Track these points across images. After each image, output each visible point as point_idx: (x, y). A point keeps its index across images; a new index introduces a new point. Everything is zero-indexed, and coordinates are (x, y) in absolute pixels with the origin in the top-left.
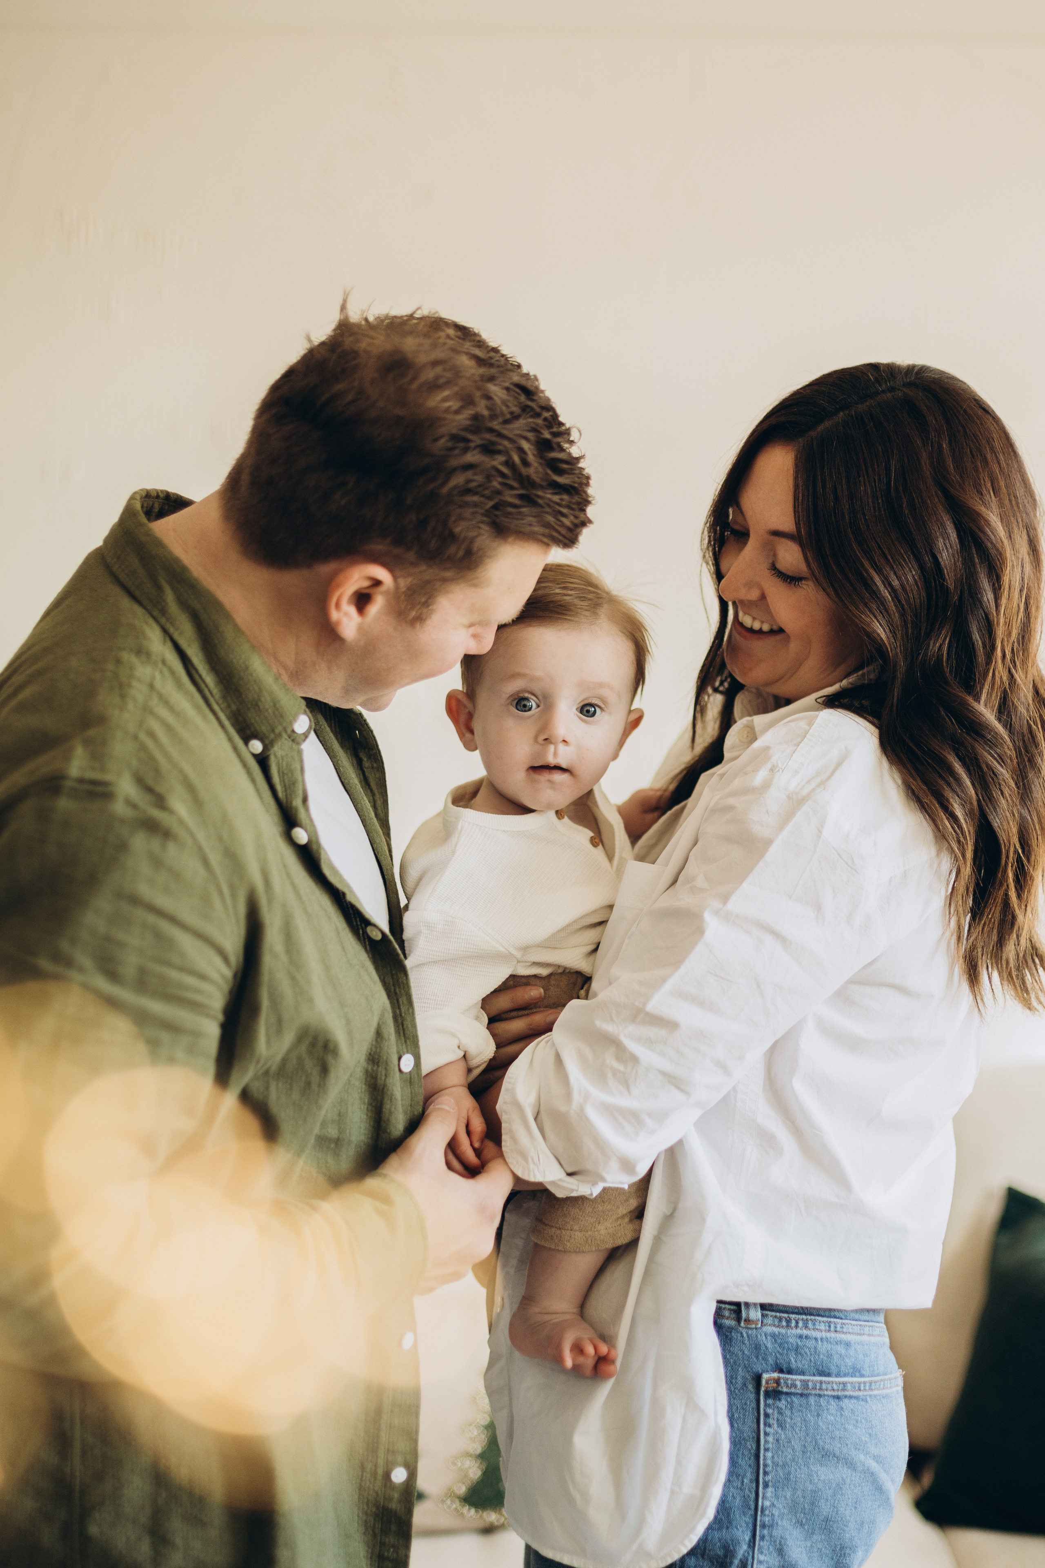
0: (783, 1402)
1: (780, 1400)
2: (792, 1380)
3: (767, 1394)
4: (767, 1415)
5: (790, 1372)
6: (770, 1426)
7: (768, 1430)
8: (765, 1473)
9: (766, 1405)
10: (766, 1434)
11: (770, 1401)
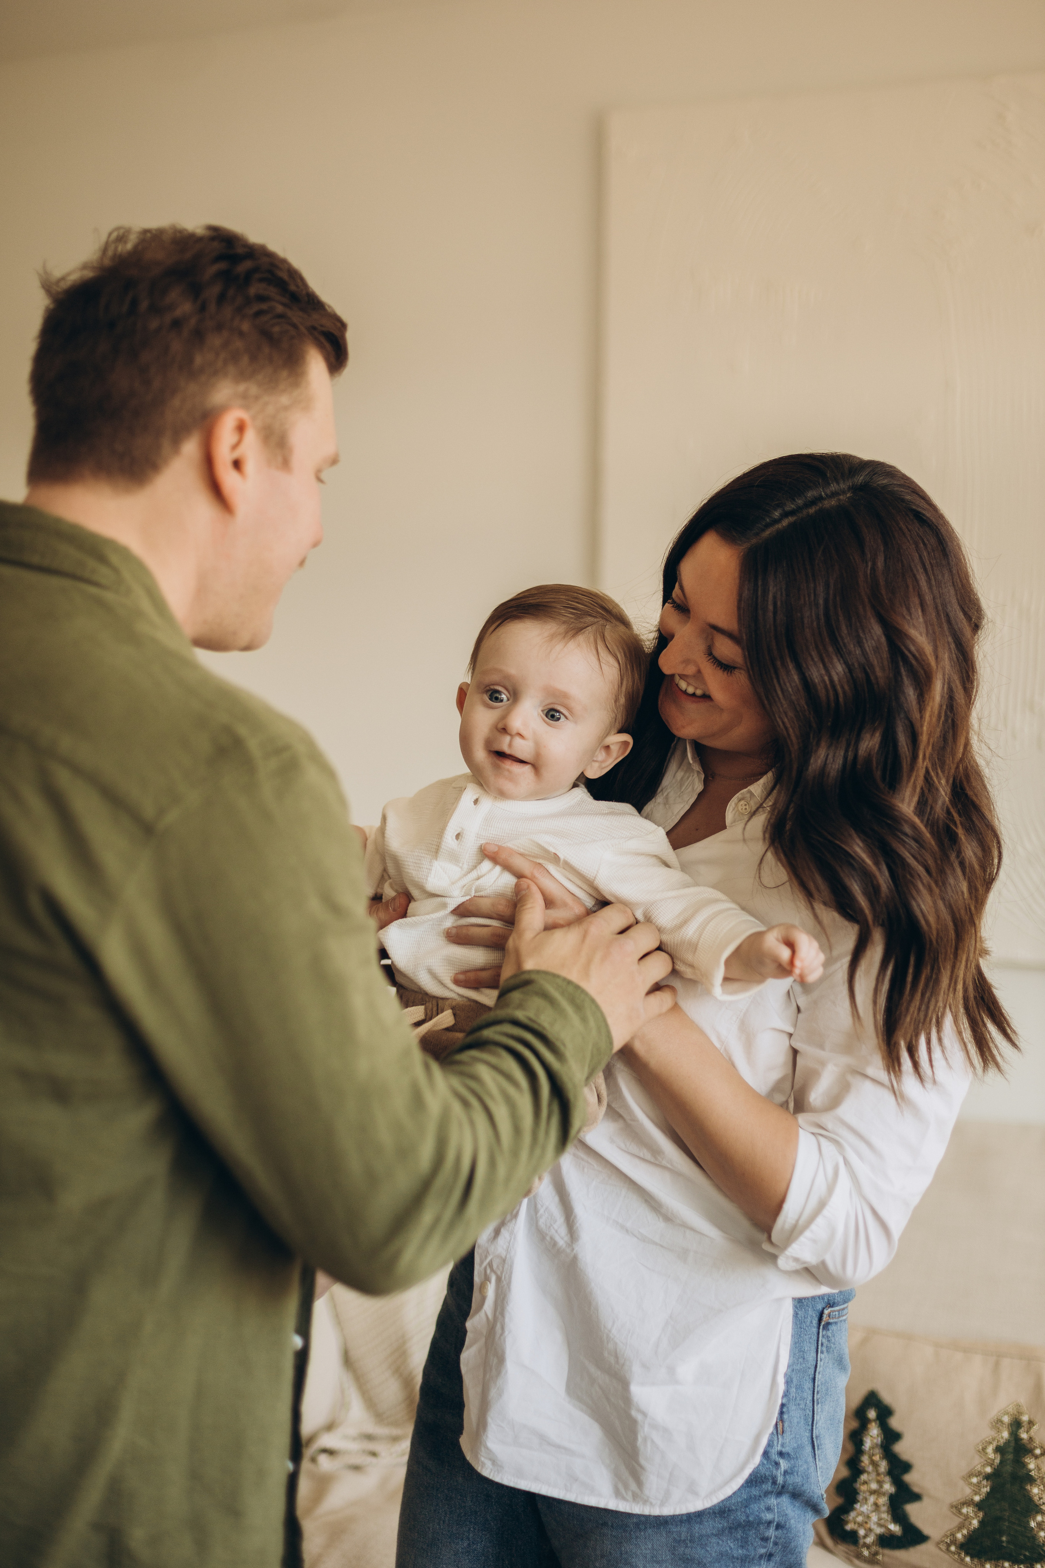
0: (830, 1331)
1: (828, 1330)
2: (835, 1311)
3: (824, 1328)
4: (822, 1344)
5: (832, 1307)
6: (822, 1352)
7: (823, 1356)
8: (818, 1392)
9: (823, 1336)
10: (821, 1360)
11: (824, 1332)
